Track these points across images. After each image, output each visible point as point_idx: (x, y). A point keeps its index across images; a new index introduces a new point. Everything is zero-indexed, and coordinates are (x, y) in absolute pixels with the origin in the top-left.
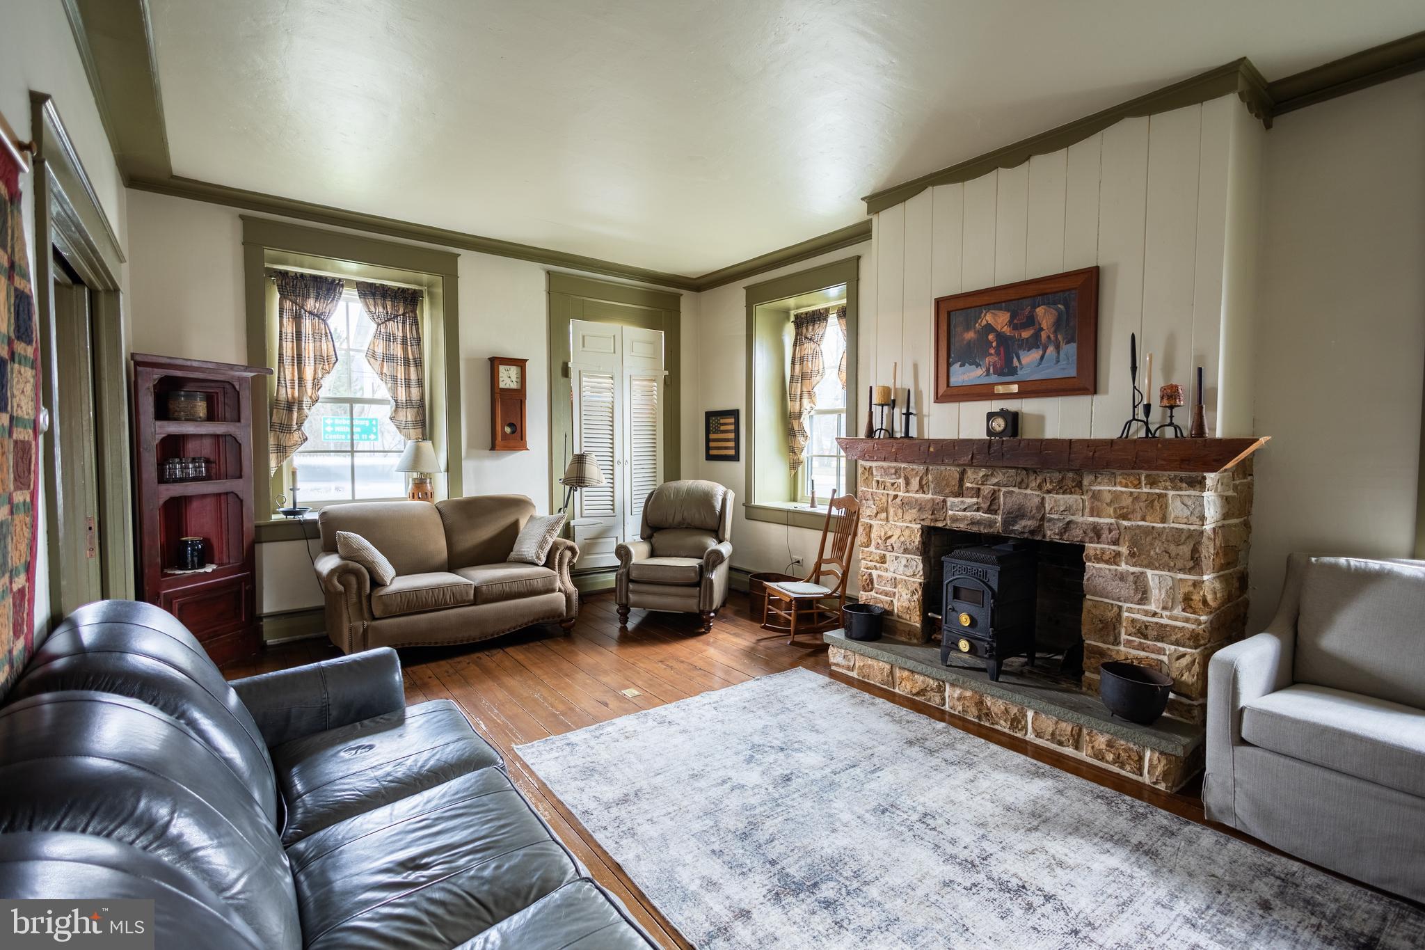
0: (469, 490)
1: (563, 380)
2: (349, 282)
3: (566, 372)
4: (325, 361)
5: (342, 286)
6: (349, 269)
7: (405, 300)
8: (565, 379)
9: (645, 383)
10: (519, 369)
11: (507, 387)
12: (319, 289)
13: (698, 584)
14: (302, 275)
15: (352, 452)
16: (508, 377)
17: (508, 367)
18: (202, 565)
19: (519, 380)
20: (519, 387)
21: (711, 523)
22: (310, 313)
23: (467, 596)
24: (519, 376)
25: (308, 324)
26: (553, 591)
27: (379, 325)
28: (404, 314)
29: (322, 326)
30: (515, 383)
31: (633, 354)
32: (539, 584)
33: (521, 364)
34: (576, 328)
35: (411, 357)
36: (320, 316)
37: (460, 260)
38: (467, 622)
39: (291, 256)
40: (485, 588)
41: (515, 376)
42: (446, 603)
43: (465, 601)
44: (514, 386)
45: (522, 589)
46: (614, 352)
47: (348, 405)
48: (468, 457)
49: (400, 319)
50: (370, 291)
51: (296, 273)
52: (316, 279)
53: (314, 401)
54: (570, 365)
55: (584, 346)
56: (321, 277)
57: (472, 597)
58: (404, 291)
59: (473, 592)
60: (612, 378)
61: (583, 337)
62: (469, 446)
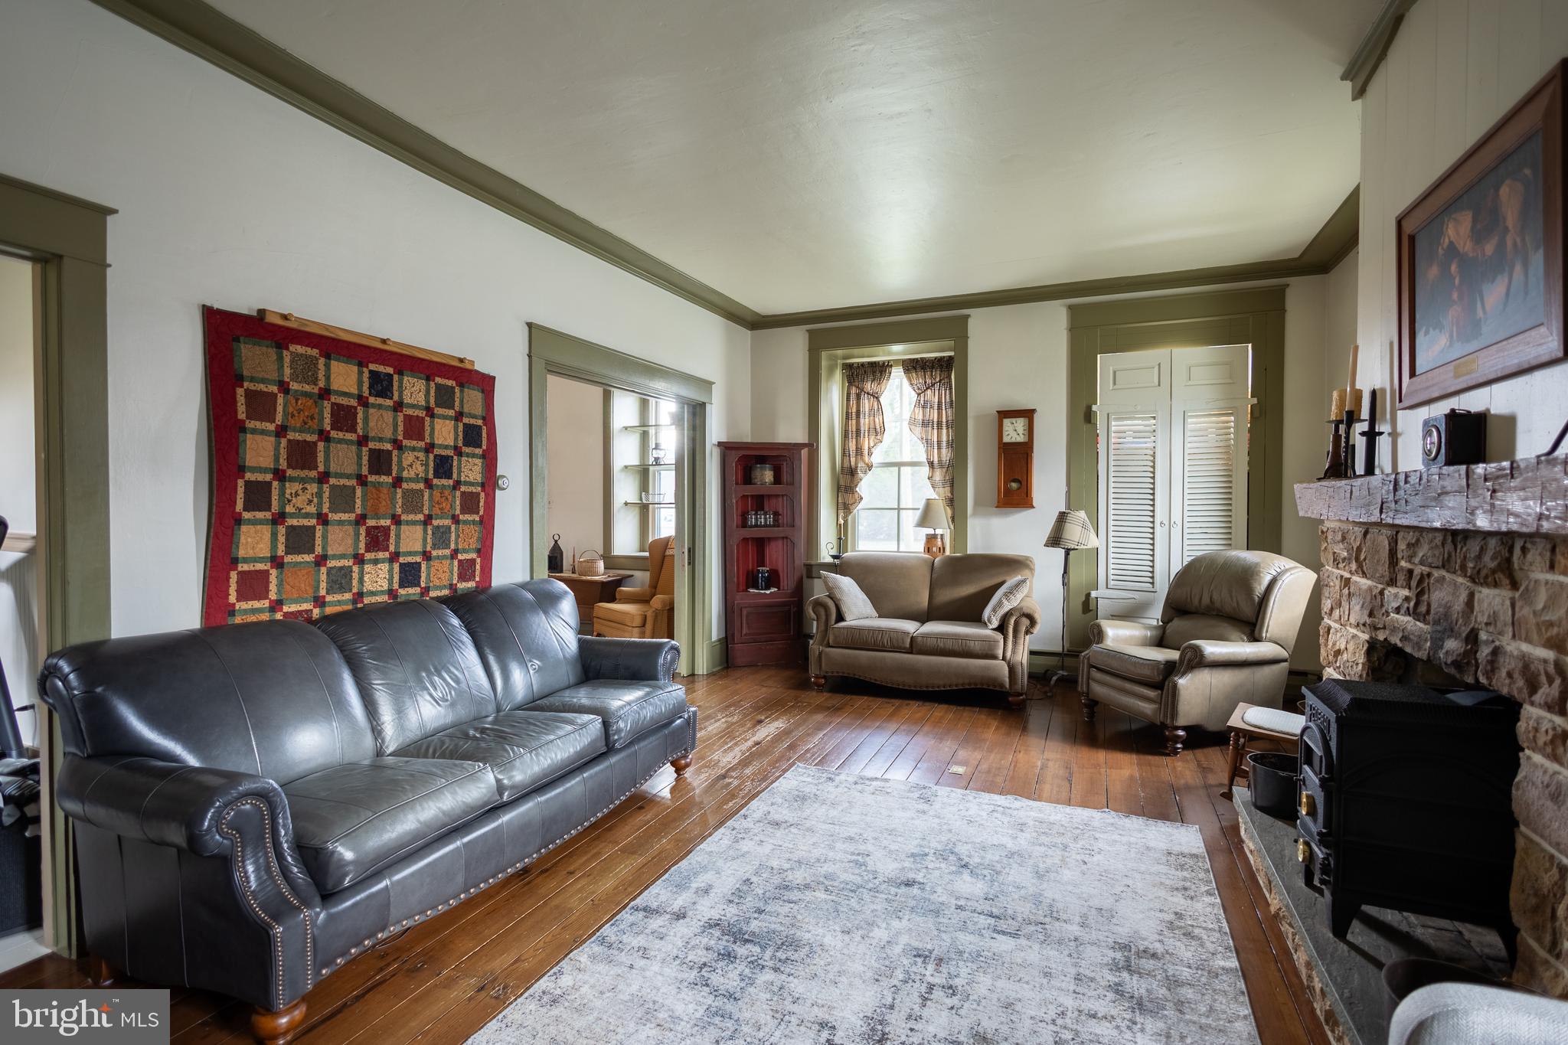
0: (975, 546)
1: (1085, 427)
2: (897, 362)
3: (1089, 417)
4: (878, 432)
5: (891, 366)
6: (898, 350)
7: (941, 367)
8: (1089, 425)
9: (1214, 419)
10: (1027, 420)
11: (1013, 440)
12: (874, 372)
13: (1158, 686)
14: (863, 365)
15: (899, 509)
16: (1014, 431)
17: (1014, 420)
18: (767, 588)
19: (1026, 433)
20: (1026, 440)
21: (1247, 611)
22: (868, 394)
23: (903, 643)
24: (1027, 427)
25: (866, 404)
26: (994, 657)
27: (919, 394)
28: (940, 381)
29: (876, 404)
30: (1022, 436)
31: (1190, 383)
32: (976, 647)
33: (1028, 414)
34: (1105, 363)
35: (944, 420)
36: (876, 397)
37: (971, 322)
38: (903, 669)
39: (856, 351)
40: (920, 639)
41: (1022, 429)
42: (883, 646)
43: (900, 648)
44: (1021, 438)
45: (956, 648)
46: (1159, 385)
47: (897, 468)
48: (975, 514)
49: (937, 386)
50: (912, 366)
51: (858, 363)
52: (873, 365)
53: (870, 467)
54: (1094, 408)
55: (1115, 384)
56: (875, 363)
57: (908, 645)
58: (941, 359)
59: (909, 640)
60: (1154, 418)
61: (1115, 373)
62: (977, 503)
